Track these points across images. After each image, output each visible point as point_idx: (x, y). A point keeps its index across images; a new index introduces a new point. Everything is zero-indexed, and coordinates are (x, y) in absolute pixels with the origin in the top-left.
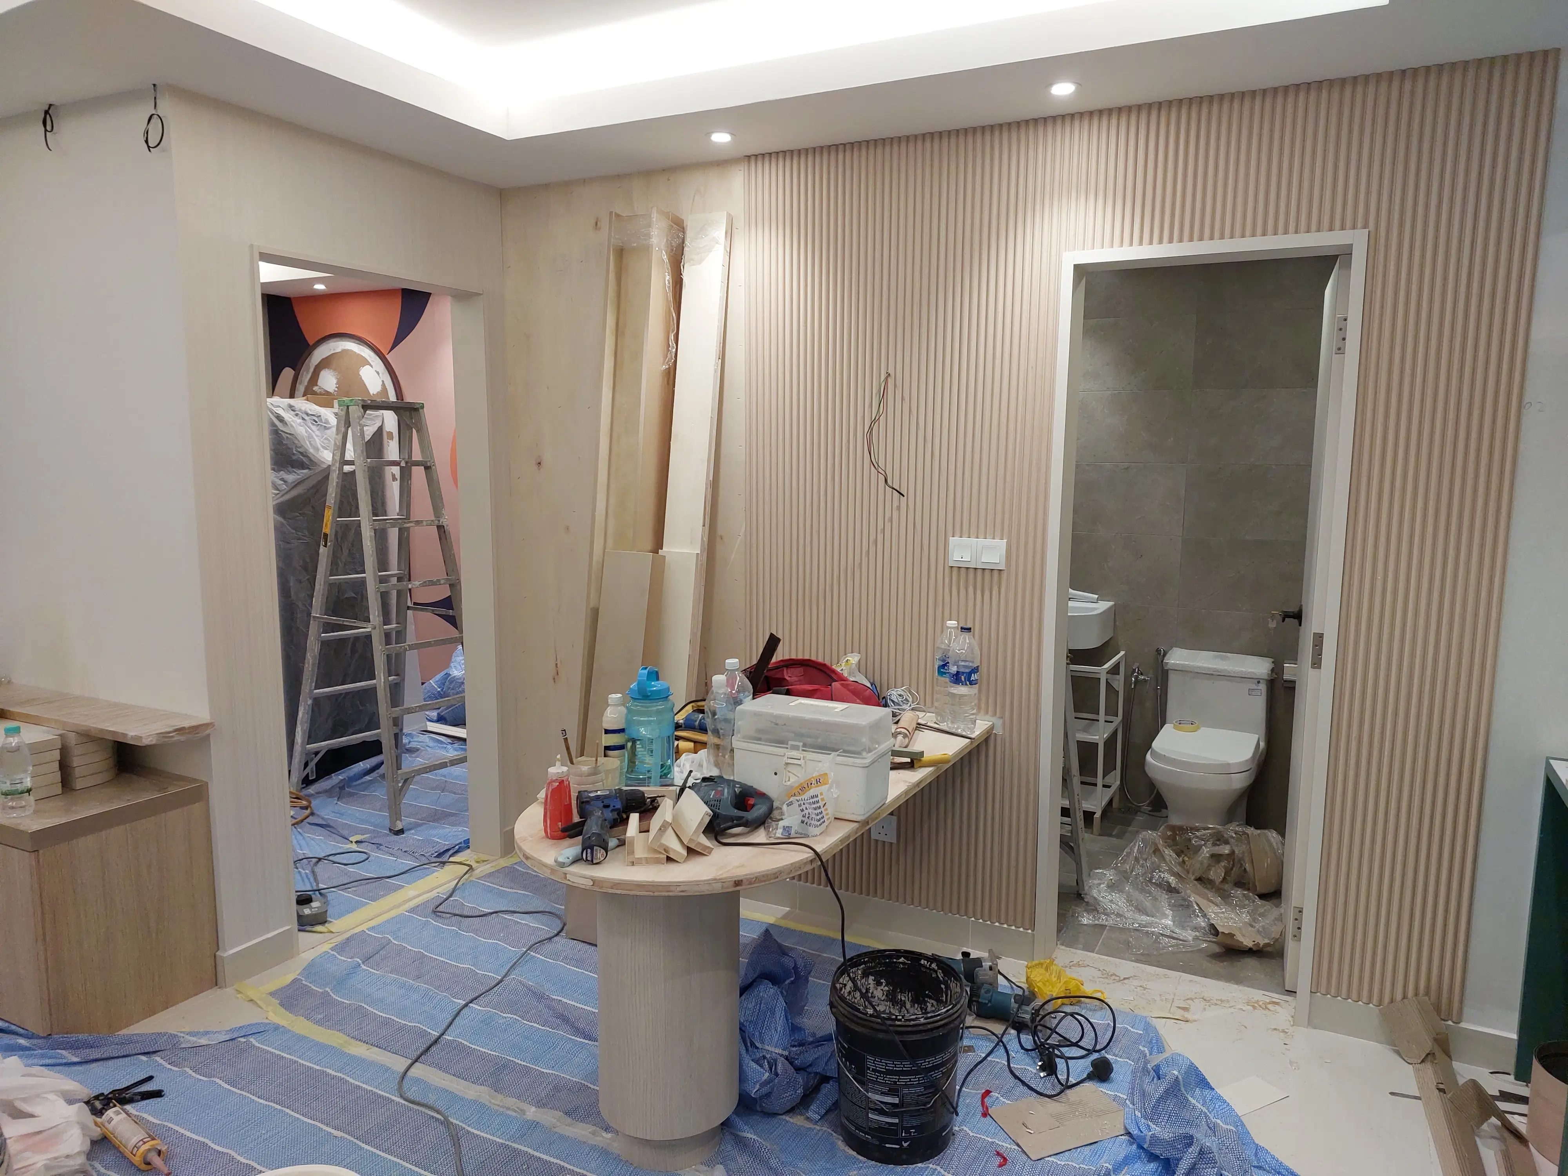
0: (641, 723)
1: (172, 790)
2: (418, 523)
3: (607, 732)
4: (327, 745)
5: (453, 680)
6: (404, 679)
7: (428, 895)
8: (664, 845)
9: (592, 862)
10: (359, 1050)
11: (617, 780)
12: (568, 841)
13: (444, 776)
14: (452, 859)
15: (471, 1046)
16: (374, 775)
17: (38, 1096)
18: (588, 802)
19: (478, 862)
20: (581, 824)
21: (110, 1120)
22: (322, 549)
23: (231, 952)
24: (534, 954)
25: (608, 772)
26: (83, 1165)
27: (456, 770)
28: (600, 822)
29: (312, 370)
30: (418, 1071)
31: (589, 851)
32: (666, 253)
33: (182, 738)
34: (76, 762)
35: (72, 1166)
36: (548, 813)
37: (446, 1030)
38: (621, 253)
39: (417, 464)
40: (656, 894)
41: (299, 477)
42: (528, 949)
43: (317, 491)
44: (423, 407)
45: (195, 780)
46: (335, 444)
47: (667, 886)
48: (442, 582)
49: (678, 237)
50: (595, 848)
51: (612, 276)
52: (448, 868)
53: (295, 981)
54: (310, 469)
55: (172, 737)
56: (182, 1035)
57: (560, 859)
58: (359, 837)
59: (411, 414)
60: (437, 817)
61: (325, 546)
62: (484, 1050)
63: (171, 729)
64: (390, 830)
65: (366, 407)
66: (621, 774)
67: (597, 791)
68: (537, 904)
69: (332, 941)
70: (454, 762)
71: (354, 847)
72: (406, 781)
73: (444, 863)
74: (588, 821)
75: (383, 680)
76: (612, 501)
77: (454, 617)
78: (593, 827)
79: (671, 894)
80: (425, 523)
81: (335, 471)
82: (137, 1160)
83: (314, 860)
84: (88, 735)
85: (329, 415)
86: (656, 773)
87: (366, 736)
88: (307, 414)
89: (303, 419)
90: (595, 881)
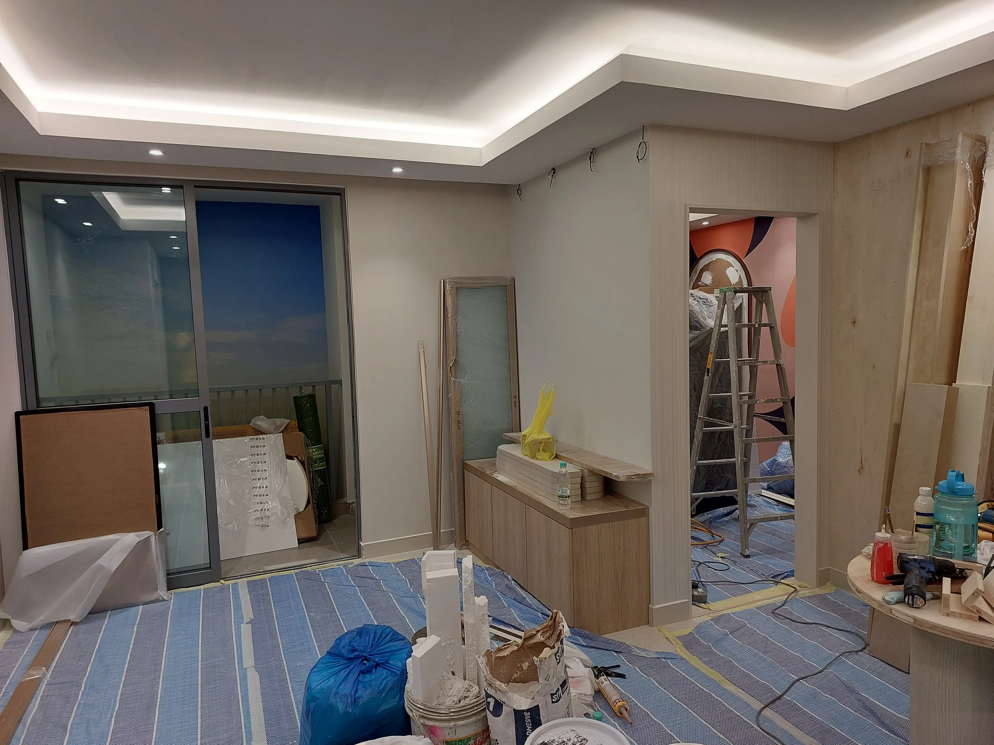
0: (947, 511)
1: (632, 508)
2: (765, 362)
3: (918, 514)
4: (704, 495)
5: (779, 464)
6: (750, 460)
7: (769, 601)
8: (976, 606)
9: (912, 606)
10: (731, 688)
11: (927, 551)
12: (891, 587)
13: (774, 526)
14: (782, 581)
15: (803, 708)
16: (729, 517)
17: (571, 658)
18: (907, 562)
19: (800, 587)
20: (903, 577)
21: (602, 683)
22: (706, 377)
23: (657, 607)
24: (845, 659)
25: (920, 543)
26: (591, 702)
27: (782, 523)
28: (918, 579)
29: (698, 272)
30: (767, 712)
31: (911, 597)
32: (969, 164)
33: (638, 480)
34: (587, 485)
35: (587, 701)
36: (875, 565)
37: (786, 691)
38: (928, 171)
39: (765, 325)
40: (971, 642)
41: (694, 335)
42: (841, 655)
43: (704, 343)
44: (770, 290)
45: (643, 505)
46: (717, 315)
47: (982, 639)
48: (778, 400)
49: (981, 150)
50: (916, 596)
51: (921, 186)
52: (779, 586)
53: (690, 633)
54: (700, 331)
55: (634, 478)
56: (633, 647)
57: (886, 598)
58: (723, 555)
59: (762, 294)
60: (770, 552)
61: (708, 376)
62: (812, 714)
63: (633, 474)
64: (741, 554)
65: (736, 292)
66: (930, 546)
67: (914, 556)
68: (844, 625)
69: (712, 615)
70: (783, 518)
71: (720, 560)
72: (752, 525)
73: (778, 582)
74: (909, 575)
75: (740, 460)
76: (914, 346)
77: (784, 424)
78: (913, 579)
79: (985, 646)
80: (769, 363)
81: (716, 331)
82: (616, 709)
83: (697, 563)
84: (593, 472)
85: (711, 297)
86: (959, 551)
87: (724, 493)
88: (700, 298)
89: (698, 301)
90: (916, 620)
